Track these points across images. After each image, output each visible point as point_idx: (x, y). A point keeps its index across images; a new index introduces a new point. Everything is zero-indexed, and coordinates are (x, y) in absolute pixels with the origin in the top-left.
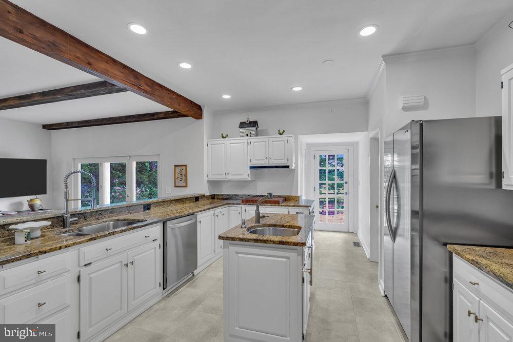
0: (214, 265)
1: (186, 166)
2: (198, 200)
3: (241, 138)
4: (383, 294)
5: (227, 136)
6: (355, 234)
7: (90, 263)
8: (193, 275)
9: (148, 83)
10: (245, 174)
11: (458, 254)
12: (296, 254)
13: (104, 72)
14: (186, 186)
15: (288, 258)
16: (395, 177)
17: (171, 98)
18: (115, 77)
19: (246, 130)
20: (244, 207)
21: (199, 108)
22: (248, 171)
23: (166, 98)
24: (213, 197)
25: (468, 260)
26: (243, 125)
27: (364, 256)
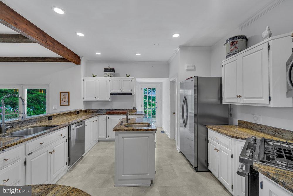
0: (92, 150)
1: (69, 92)
2: (78, 113)
3: (105, 77)
4: (179, 152)
5: (96, 75)
6: (161, 127)
7: (32, 153)
8: (82, 157)
9: (51, 40)
10: (108, 98)
11: (211, 128)
12: (152, 135)
13: (25, 30)
14: (69, 105)
15: (149, 137)
16: (186, 99)
17: (64, 51)
18: (31, 34)
19: (108, 73)
20: (108, 116)
21: (79, 58)
22: (109, 96)
23: (61, 51)
24: (86, 111)
25: (214, 130)
26: (106, 70)
27: (167, 137)
